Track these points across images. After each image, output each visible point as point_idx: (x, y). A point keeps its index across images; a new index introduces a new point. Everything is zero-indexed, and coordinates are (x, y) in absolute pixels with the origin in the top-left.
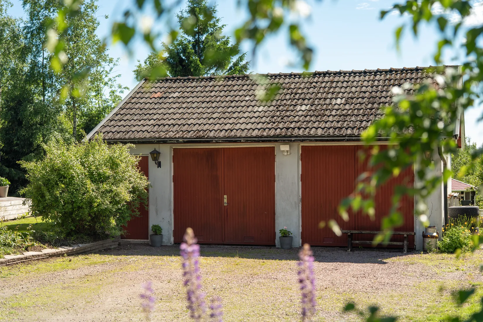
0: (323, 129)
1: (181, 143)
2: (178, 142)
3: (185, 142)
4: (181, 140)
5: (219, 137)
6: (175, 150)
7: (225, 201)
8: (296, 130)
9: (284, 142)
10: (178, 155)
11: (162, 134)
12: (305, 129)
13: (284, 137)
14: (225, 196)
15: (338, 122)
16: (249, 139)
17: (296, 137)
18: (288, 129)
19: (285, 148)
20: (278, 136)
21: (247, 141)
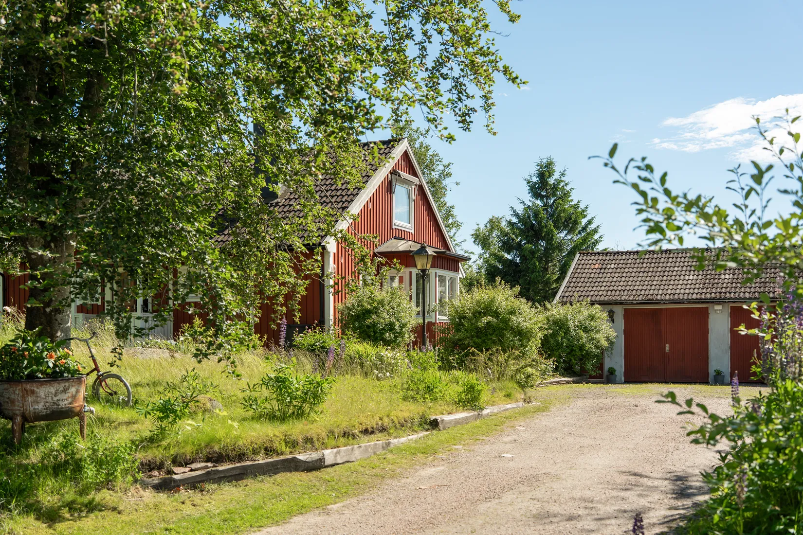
0: (749, 293)
1: (635, 304)
2: (632, 304)
3: (637, 304)
4: (634, 302)
5: (665, 300)
6: (625, 310)
7: (667, 349)
8: (728, 294)
9: (719, 303)
10: (627, 314)
11: (618, 298)
12: (735, 293)
13: (719, 299)
14: (667, 345)
15: (760, 288)
16: (690, 301)
17: (729, 299)
18: (720, 293)
19: (718, 307)
20: (714, 299)
21: (689, 303)
